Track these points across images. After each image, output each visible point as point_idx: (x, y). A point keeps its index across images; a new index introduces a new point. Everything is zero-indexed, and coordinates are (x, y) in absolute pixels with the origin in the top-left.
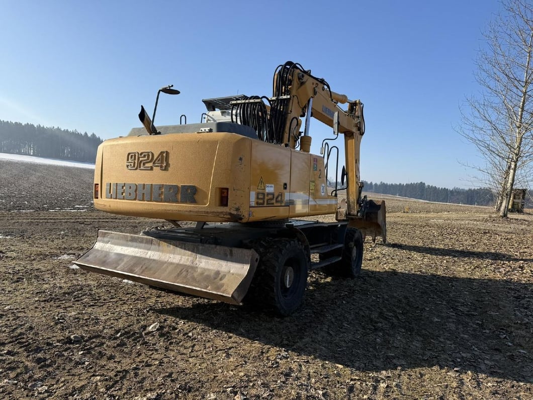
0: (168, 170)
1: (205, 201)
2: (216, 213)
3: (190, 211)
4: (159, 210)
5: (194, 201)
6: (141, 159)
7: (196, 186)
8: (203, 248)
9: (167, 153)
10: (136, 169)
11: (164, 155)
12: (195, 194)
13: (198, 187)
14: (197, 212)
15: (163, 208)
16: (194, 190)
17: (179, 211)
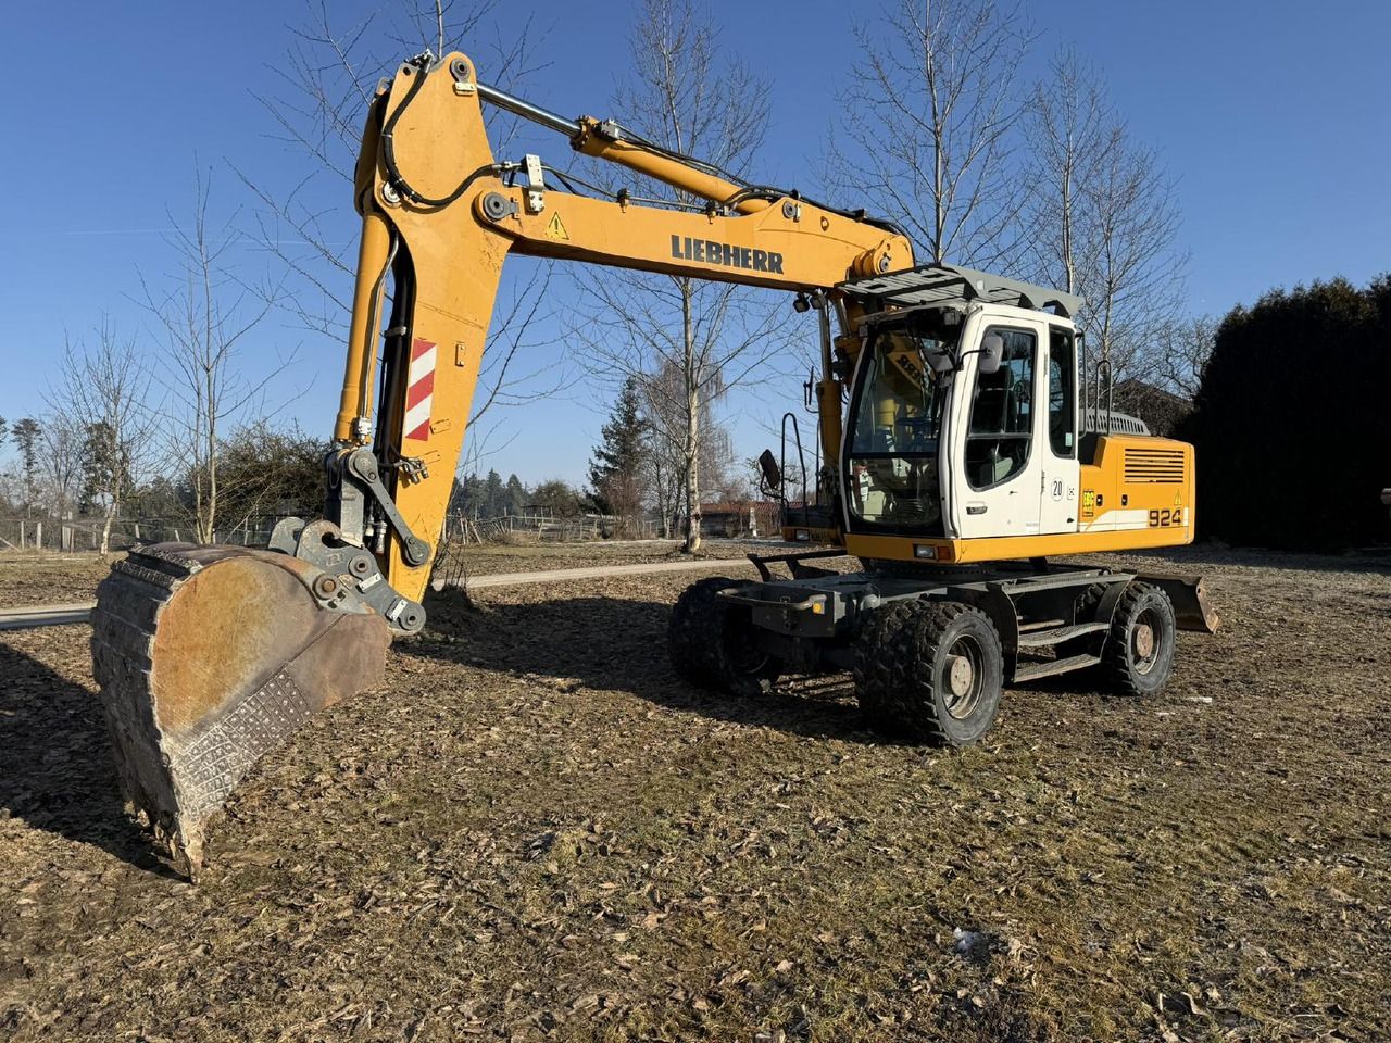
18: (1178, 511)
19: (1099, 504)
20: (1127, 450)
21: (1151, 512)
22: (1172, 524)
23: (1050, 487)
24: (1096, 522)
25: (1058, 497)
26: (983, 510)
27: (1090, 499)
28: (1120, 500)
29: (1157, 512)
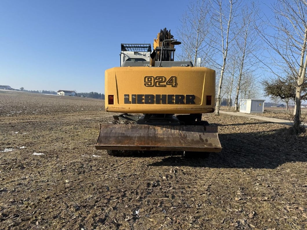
0: (177, 87)
1: (200, 103)
2: (206, 108)
3: (192, 108)
4: (172, 108)
5: (193, 103)
6: (156, 81)
7: (195, 95)
8: (187, 127)
9: (176, 78)
10: (153, 86)
11: (174, 78)
12: (194, 99)
13: (196, 95)
14: (195, 108)
15: (175, 107)
16: (193, 97)
17: (185, 108)
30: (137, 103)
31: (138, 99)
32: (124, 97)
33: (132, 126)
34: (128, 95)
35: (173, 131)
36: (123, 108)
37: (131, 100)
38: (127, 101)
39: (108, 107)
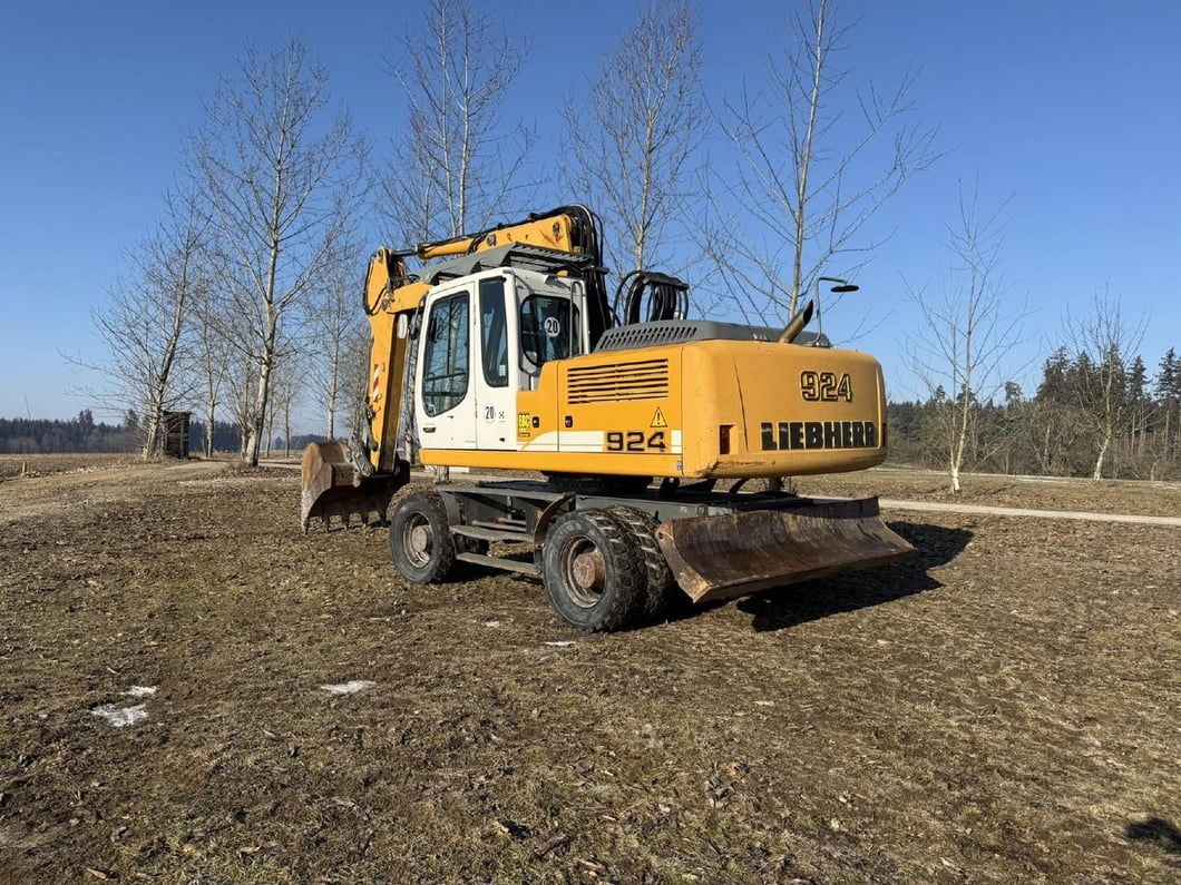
0: (852, 402)
1: (878, 442)
4: (849, 459)
5: (873, 443)
6: (822, 384)
10: (818, 399)
11: (847, 379)
12: (872, 433)
15: (854, 455)
16: (872, 427)
17: (864, 457)
18: (661, 435)
19: (536, 425)
20: (570, 370)
21: (609, 435)
22: (647, 450)
23: (482, 412)
24: (533, 442)
25: (490, 420)
26: (433, 430)
27: (526, 422)
28: (563, 421)
29: (621, 435)
30: (792, 448)
31: (792, 436)
32: (761, 430)
33: (739, 518)
34: (770, 425)
35: (814, 520)
36: (761, 463)
37: (776, 438)
38: (768, 443)
39: (718, 463)
